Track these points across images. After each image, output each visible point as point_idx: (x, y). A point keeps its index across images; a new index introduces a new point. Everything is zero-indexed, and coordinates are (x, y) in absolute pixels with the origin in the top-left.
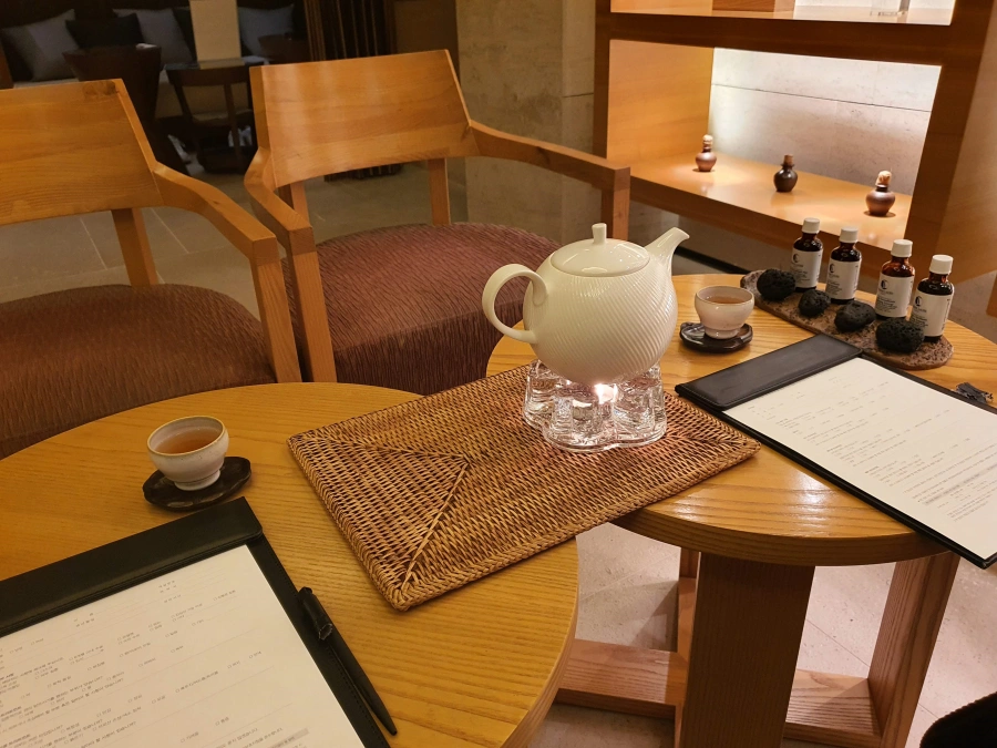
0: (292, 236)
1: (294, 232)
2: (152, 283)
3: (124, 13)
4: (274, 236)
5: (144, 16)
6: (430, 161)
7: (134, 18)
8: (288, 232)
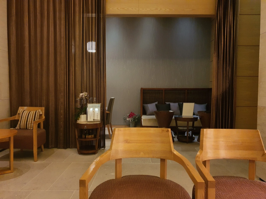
0: (209, 183)
1: (210, 181)
2: (165, 178)
3: (167, 103)
4: (204, 182)
5: (172, 104)
6: (250, 160)
7: (169, 104)
8: (208, 181)
